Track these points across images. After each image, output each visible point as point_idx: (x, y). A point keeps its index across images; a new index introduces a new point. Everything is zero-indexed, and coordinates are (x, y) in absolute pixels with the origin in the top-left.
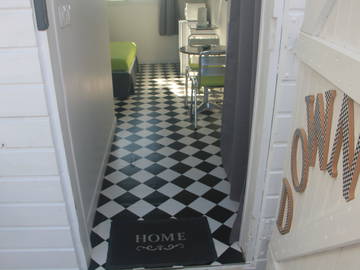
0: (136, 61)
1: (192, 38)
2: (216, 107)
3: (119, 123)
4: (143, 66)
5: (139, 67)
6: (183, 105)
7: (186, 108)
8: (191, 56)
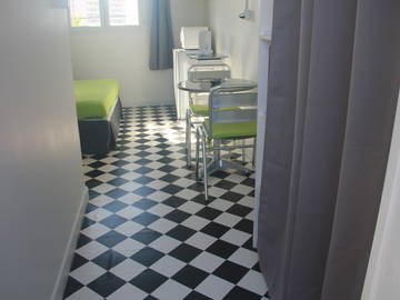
0: (119, 103)
1: (192, 70)
2: (231, 166)
3: (93, 195)
4: (128, 109)
5: (122, 112)
6: (184, 163)
7: (189, 167)
8: (193, 95)
